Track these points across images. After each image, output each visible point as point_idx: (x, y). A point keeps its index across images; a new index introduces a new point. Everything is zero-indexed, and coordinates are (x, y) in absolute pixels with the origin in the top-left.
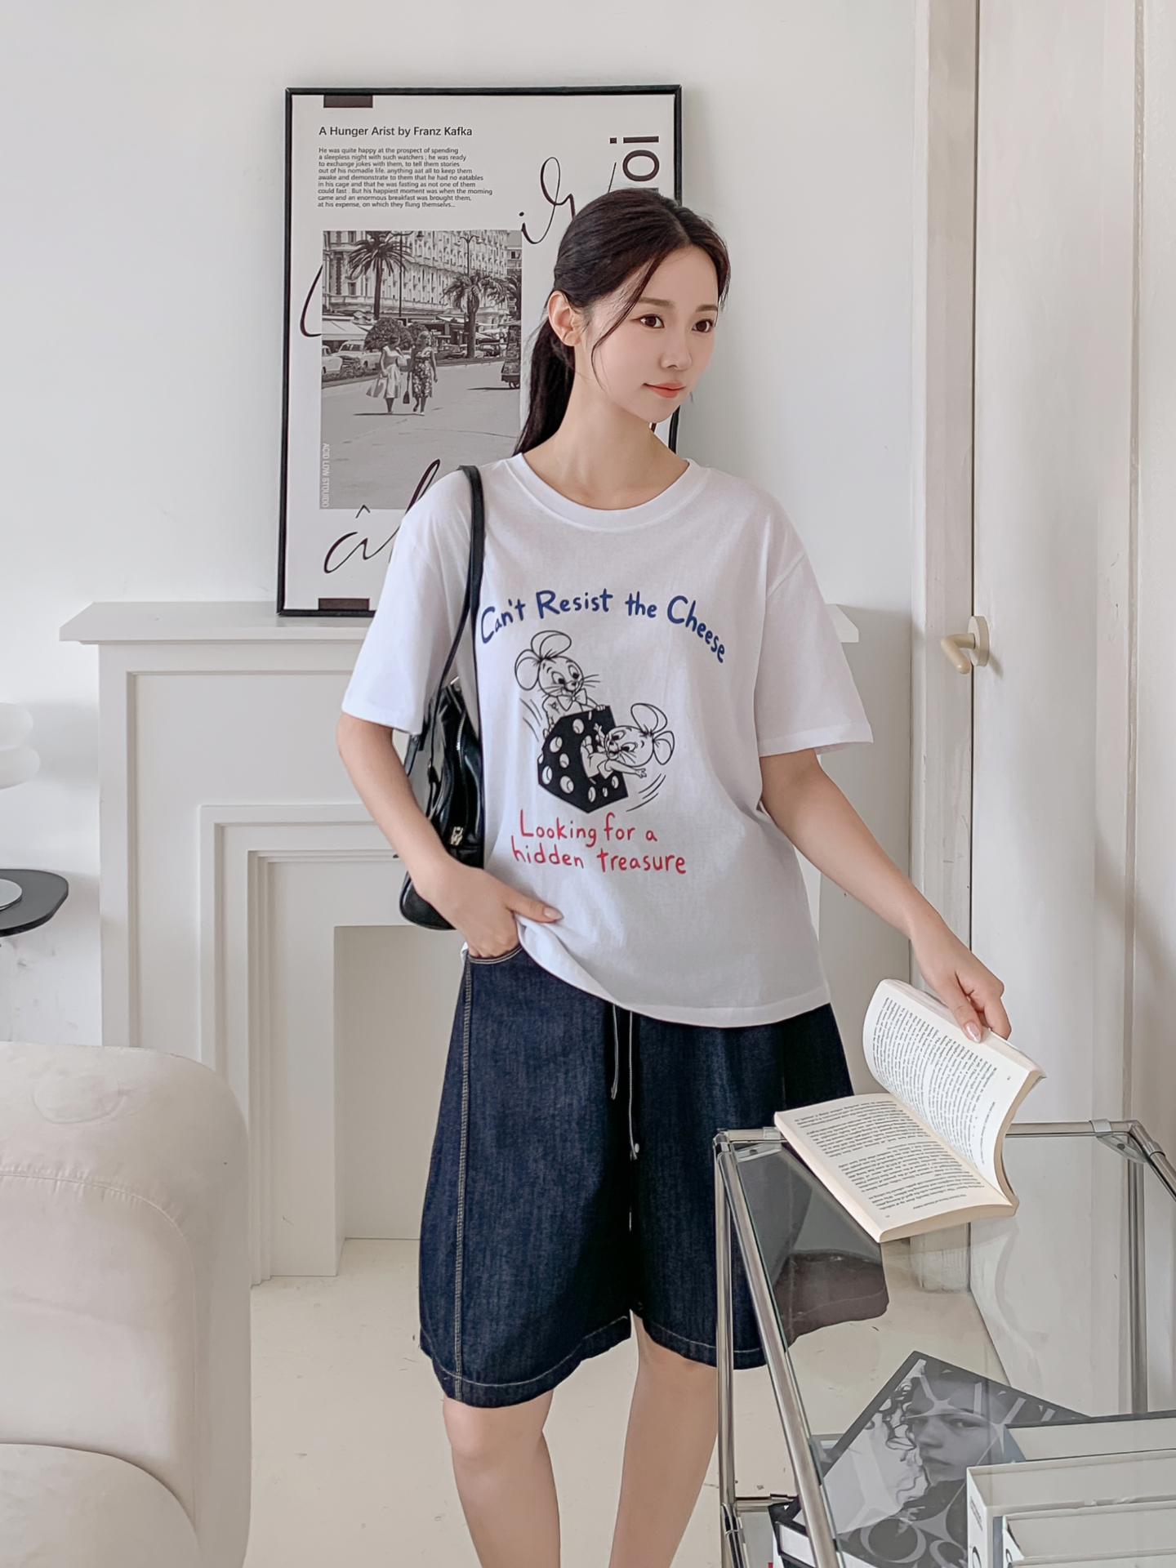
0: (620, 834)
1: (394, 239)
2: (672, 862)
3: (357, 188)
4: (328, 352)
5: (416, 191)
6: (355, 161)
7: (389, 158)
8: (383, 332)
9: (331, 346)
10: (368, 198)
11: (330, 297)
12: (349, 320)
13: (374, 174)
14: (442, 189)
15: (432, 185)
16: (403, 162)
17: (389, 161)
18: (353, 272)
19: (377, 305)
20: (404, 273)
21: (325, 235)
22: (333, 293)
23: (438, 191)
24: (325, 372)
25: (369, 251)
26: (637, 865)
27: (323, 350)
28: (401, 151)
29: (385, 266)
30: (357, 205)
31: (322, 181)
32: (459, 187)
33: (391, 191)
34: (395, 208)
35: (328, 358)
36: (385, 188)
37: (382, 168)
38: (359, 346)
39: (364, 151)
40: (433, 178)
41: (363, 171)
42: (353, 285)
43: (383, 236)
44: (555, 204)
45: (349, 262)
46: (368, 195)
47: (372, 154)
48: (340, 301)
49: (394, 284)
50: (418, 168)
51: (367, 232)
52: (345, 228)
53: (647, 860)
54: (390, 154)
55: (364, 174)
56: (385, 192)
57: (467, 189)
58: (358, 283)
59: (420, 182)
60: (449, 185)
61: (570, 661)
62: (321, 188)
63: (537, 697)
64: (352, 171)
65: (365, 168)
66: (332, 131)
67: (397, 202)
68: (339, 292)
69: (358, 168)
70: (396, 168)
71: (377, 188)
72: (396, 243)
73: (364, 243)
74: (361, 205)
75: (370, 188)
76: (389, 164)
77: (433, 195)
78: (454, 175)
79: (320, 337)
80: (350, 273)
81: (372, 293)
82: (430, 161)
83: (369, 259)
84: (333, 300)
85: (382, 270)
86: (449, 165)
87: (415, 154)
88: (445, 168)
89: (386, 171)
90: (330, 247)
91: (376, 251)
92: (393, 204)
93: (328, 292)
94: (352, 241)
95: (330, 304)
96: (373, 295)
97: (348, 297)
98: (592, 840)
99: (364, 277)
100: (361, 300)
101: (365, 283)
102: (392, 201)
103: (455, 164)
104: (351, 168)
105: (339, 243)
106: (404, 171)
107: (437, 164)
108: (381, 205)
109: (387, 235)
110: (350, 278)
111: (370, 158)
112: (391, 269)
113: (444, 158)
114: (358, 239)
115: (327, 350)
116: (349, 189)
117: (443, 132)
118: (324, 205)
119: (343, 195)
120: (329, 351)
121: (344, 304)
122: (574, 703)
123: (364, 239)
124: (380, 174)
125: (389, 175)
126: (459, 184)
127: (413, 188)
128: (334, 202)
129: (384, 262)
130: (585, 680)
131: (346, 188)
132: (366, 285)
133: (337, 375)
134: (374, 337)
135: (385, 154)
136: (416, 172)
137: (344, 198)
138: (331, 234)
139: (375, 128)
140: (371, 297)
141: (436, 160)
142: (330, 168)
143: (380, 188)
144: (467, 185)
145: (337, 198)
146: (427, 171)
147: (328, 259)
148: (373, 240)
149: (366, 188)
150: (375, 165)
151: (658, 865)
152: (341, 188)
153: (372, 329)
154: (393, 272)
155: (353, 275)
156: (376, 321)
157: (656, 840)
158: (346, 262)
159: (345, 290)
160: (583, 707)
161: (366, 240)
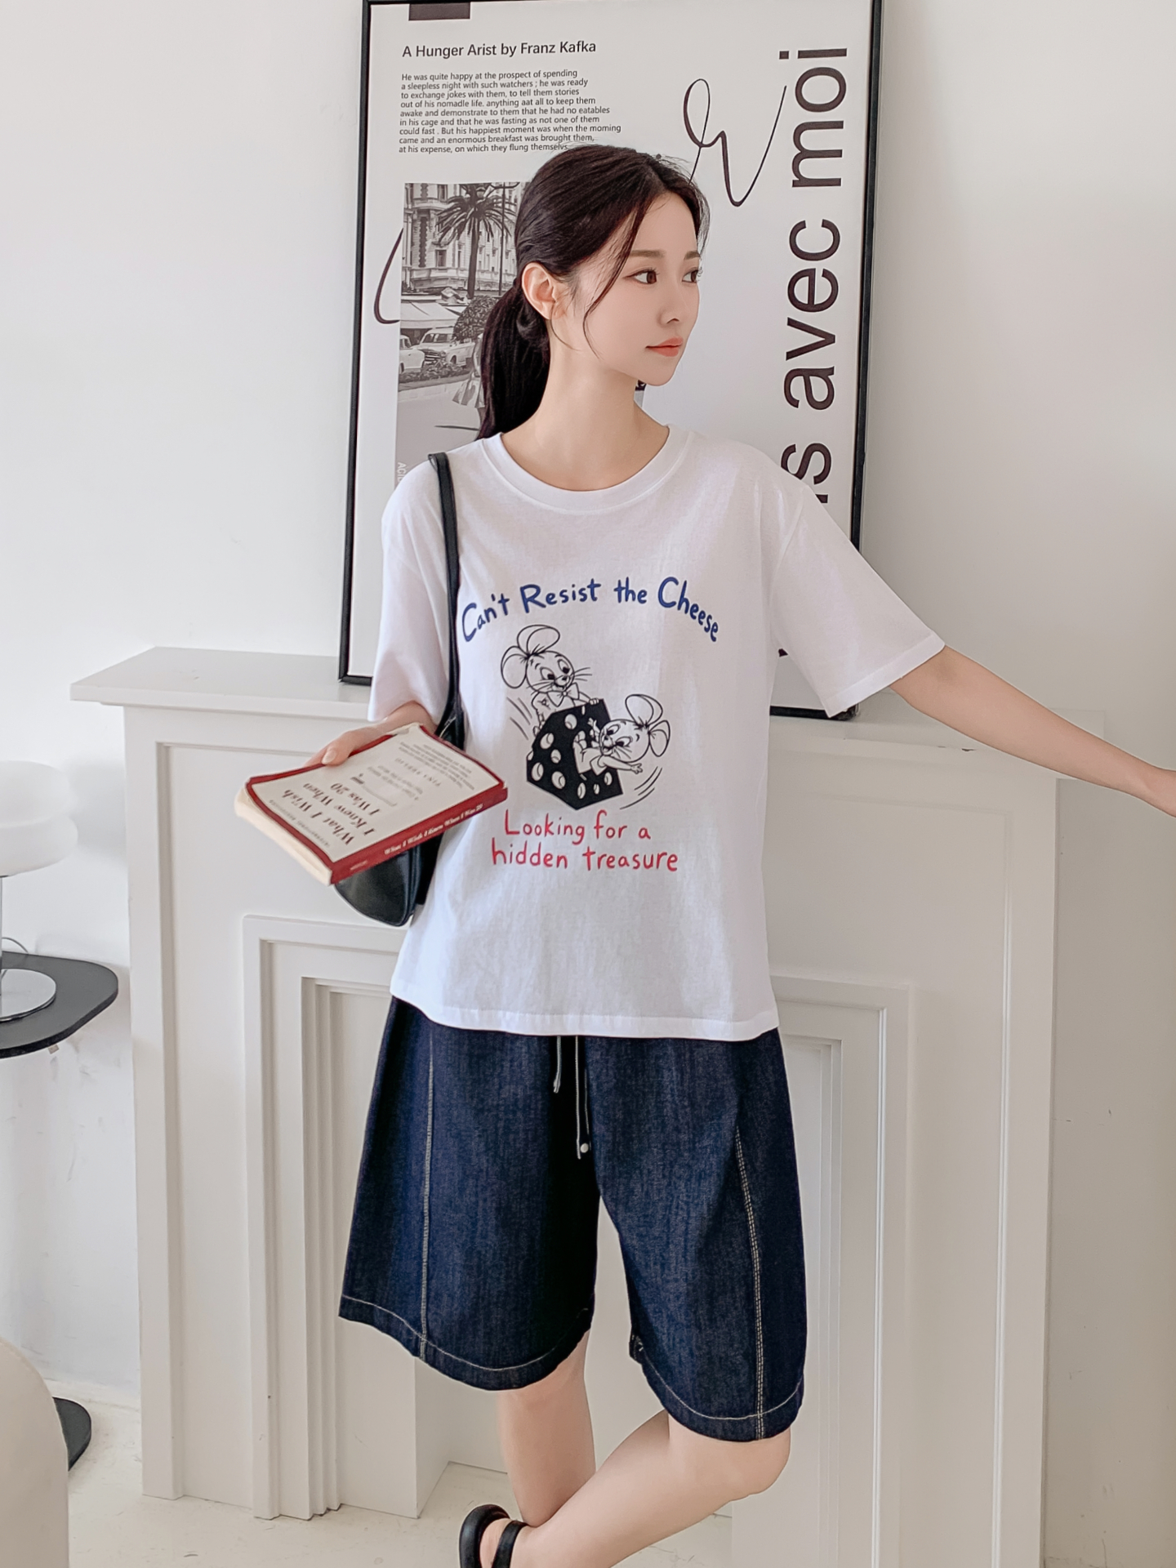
0: (610, 833)
1: (494, 193)
2: (664, 859)
3: (448, 127)
4: (407, 345)
5: (524, 130)
6: (446, 91)
7: (489, 86)
8: (478, 315)
9: (412, 336)
10: (462, 141)
11: (411, 271)
12: (434, 301)
13: (470, 108)
14: (557, 125)
15: (544, 121)
16: (507, 90)
17: (488, 89)
18: (442, 237)
19: (471, 279)
20: (507, 237)
21: (406, 189)
22: (416, 266)
23: (552, 129)
24: (403, 370)
25: (463, 210)
26: (626, 863)
27: (401, 340)
28: (504, 76)
29: (482, 230)
30: (448, 149)
31: (405, 118)
32: (579, 123)
33: (491, 131)
34: (497, 152)
35: (406, 352)
36: (484, 126)
37: (480, 99)
38: (446, 335)
39: (458, 77)
40: (545, 111)
41: (457, 104)
42: (441, 254)
43: (481, 190)
44: (701, 145)
45: (438, 224)
46: (462, 136)
47: (467, 82)
48: (424, 275)
49: (494, 252)
50: (527, 98)
51: (461, 186)
52: (434, 180)
53: (637, 858)
54: (491, 81)
55: (457, 109)
56: (485, 131)
57: (589, 125)
58: (449, 250)
59: (528, 117)
60: (565, 120)
61: (559, 655)
62: (404, 127)
63: (525, 694)
64: (441, 104)
65: (458, 100)
66: (418, 51)
67: (499, 144)
68: (422, 264)
69: (450, 100)
70: (498, 99)
71: (474, 127)
72: (497, 198)
73: (458, 200)
74: (453, 149)
75: (464, 127)
76: (489, 94)
77: (545, 134)
78: (571, 107)
79: (399, 323)
80: (438, 237)
81: (465, 264)
82: (542, 89)
83: (463, 220)
84: (415, 275)
85: (480, 233)
86: (566, 92)
87: (521, 80)
88: (560, 97)
89: (485, 103)
90: (413, 204)
91: (473, 210)
92: (494, 148)
93: (409, 265)
94: (444, 198)
95: (411, 280)
96: (467, 267)
97: (433, 269)
98: (579, 838)
99: (457, 242)
100: (452, 273)
101: (458, 249)
102: (493, 143)
103: (572, 92)
104: (441, 100)
105: (424, 198)
106: (508, 104)
107: (549, 92)
108: (479, 149)
109: (486, 188)
110: (438, 244)
111: (466, 86)
112: (490, 233)
113: (561, 83)
114: (451, 194)
115: (406, 340)
116: (438, 128)
117: (557, 48)
118: (407, 150)
119: (430, 136)
120: (409, 342)
121: (429, 279)
122: (565, 698)
123: (458, 194)
124: (478, 108)
125: (488, 109)
126: (579, 119)
127: (520, 125)
128: (419, 145)
129: (482, 223)
130: (576, 674)
131: (434, 127)
132: (459, 252)
133: (418, 374)
134: (467, 321)
135: (484, 80)
136: (524, 103)
137: (432, 141)
138: (415, 186)
139: (472, 46)
140: (465, 270)
141: (550, 87)
142: (415, 101)
143: (478, 127)
144: (589, 120)
145: (423, 141)
146: (537, 103)
147: (410, 220)
148: (468, 196)
149: (460, 127)
150: (470, 95)
151: (648, 863)
152: (427, 127)
153: (465, 311)
154: (492, 235)
155: (443, 240)
156: (470, 301)
157: (649, 837)
158: (434, 223)
159: (431, 260)
160: (575, 701)
161: (460, 196)
